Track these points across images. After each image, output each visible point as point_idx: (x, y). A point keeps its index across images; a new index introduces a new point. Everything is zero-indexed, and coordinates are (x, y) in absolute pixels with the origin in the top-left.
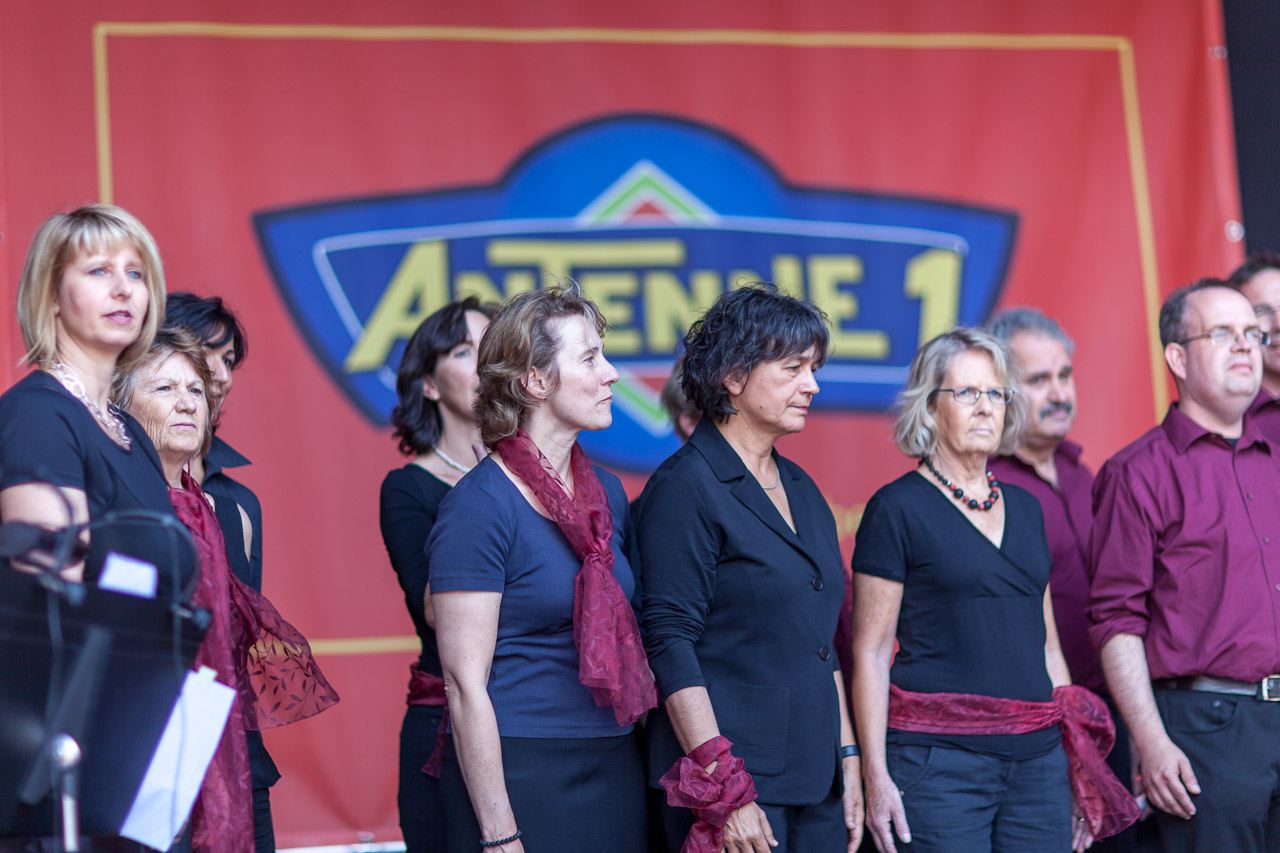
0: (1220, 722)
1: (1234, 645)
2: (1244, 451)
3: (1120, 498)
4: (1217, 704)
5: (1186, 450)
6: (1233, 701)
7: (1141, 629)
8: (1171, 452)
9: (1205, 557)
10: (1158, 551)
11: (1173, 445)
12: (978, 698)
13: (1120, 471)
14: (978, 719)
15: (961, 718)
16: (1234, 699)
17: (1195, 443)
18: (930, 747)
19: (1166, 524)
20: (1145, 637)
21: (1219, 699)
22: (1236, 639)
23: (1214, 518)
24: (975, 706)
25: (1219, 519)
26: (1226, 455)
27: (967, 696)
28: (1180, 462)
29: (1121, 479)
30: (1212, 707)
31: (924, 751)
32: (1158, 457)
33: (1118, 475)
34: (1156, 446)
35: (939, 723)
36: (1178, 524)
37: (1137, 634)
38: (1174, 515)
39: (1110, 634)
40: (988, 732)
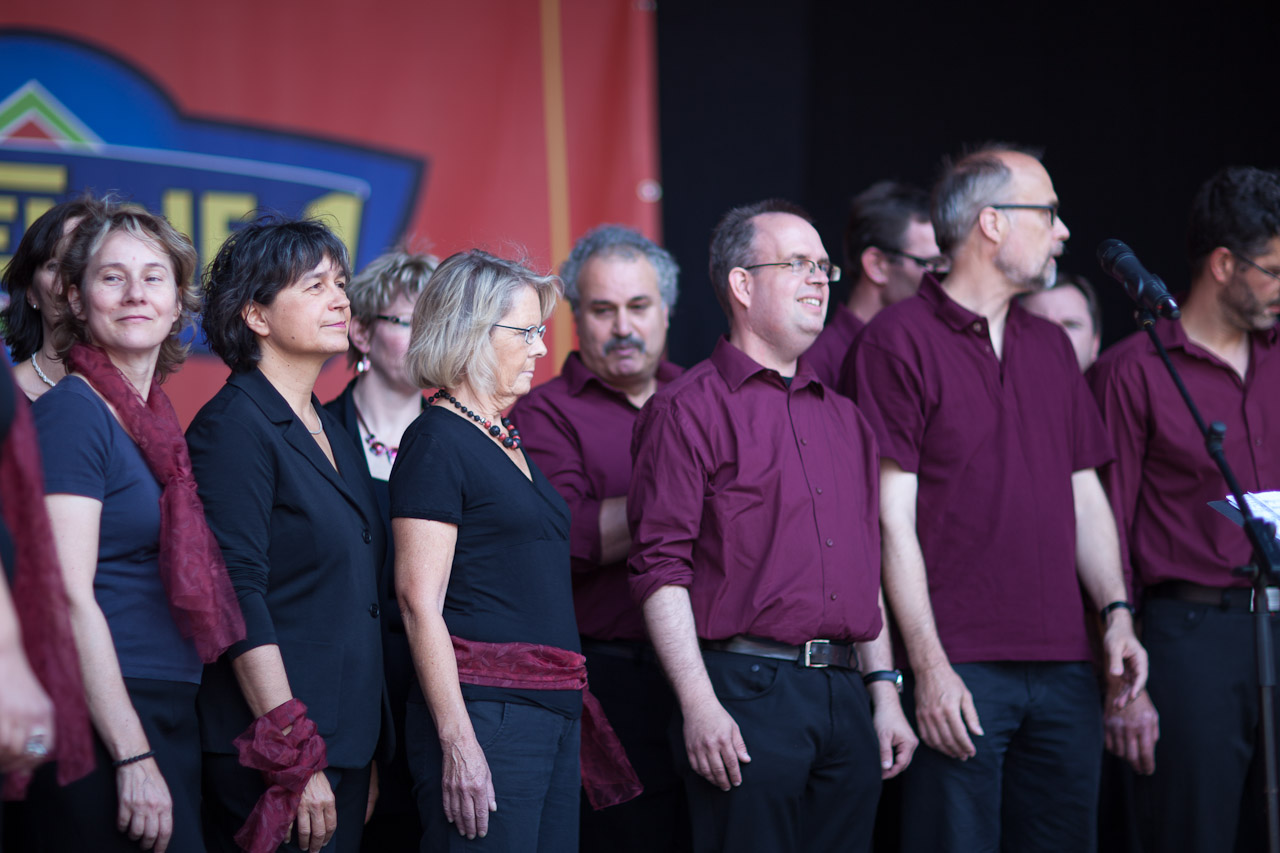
0: (759, 688)
1: (779, 600)
2: (799, 392)
3: (668, 436)
4: (756, 668)
5: (739, 389)
6: (773, 666)
7: (687, 580)
8: (722, 389)
9: (757, 505)
10: (708, 493)
11: (724, 379)
12: (550, 650)
13: (668, 406)
14: (548, 672)
15: (532, 670)
16: (774, 665)
17: (749, 381)
18: (504, 703)
19: (718, 466)
20: (690, 589)
21: (757, 663)
22: (782, 595)
23: (767, 460)
24: (548, 658)
25: (773, 464)
26: (781, 395)
27: (542, 647)
28: (732, 401)
29: (670, 417)
30: (751, 671)
31: (497, 707)
32: (708, 393)
33: (666, 410)
34: (706, 381)
35: (513, 676)
36: (733, 466)
37: (683, 586)
38: (726, 457)
39: (655, 586)
40: (558, 687)
